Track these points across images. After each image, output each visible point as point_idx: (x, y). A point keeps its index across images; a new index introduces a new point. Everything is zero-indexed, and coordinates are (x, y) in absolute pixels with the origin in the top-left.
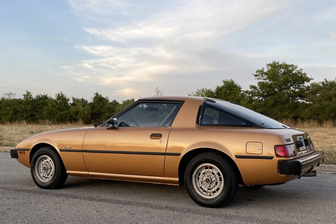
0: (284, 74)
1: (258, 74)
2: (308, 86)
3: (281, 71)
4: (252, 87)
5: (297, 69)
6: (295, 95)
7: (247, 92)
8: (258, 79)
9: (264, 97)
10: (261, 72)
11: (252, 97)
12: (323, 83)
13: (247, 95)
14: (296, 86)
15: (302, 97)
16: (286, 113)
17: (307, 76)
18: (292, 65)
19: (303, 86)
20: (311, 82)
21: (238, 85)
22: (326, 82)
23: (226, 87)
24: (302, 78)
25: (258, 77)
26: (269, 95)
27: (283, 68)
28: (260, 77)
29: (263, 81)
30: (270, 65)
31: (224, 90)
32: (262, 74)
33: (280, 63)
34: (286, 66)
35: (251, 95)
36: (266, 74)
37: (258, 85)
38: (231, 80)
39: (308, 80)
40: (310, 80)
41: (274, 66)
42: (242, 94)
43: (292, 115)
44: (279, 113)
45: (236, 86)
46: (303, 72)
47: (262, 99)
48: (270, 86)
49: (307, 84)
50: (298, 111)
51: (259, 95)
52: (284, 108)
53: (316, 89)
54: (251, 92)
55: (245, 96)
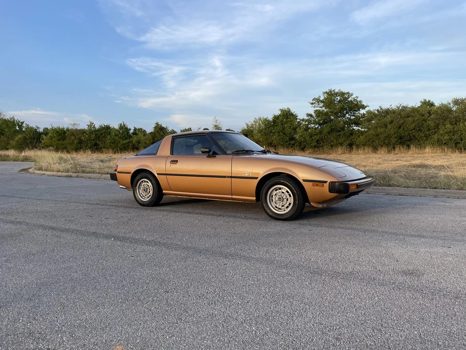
0: (340, 101)
1: (314, 102)
2: (364, 114)
3: (337, 99)
4: (309, 115)
5: (353, 97)
6: (350, 122)
7: (303, 120)
8: (315, 107)
9: (320, 124)
10: (318, 100)
11: (308, 125)
12: (378, 111)
13: (304, 123)
14: (351, 113)
15: (357, 124)
16: (341, 141)
17: (363, 103)
18: (348, 93)
19: (359, 113)
20: (367, 109)
21: (295, 113)
22: (381, 109)
23: (283, 115)
24: (358, 106)
25: (314, 105)
26: (325, 122)
27: (339, 96)
28: (316, 105)
29: (319, 108)
30: (326, 93)
31: (281, 118)
32: (318, 102)
33: (336, 91)
34: (342, 94)
35: (307, 123)
36: (322, 102)
37: (315, 113)
38: (288, 108)
39: (363, 107)
40: (366, 107)
41: (331, 94)
42: (299, 122)
43: (348, 142)
44: (335, 141)
45: (292, 115)
46: (358, 100)
47: (318, 127)
48: (326, 114)
49: (362, 111)
50: (353, 138)
51: (315, 123)
52: (339, 135)
53: (372, 116)
54: (307, 120)
55: (301, 124)
